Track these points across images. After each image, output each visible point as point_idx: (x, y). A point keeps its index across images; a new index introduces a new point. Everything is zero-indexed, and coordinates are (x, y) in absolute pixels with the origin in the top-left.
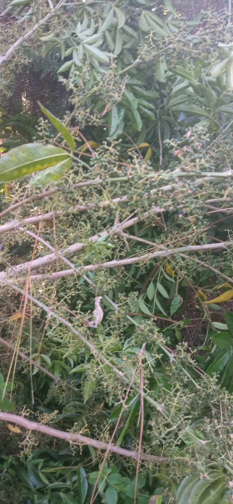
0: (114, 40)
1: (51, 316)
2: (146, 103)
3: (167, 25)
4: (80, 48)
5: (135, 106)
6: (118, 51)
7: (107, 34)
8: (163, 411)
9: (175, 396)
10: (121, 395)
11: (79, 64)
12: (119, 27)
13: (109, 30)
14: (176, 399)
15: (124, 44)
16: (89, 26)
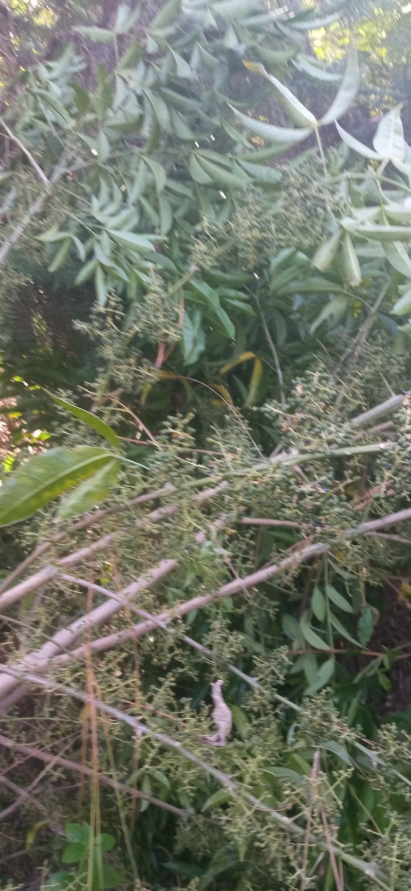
0: (157, 210)
1: (144, 734)
2: (232, 293)
3: (237, 162)
4: (104, 238)
5: (215, 303)
6: (166, 225)
7: (144, 202)
8: (377, 875)
9: (392, 839)
10: (295, 858)
11: (107, 263)
12: (160, 187)
13: (146, 195)
14: (394, 847)
15: (174, 209)
16: (111, 197)
